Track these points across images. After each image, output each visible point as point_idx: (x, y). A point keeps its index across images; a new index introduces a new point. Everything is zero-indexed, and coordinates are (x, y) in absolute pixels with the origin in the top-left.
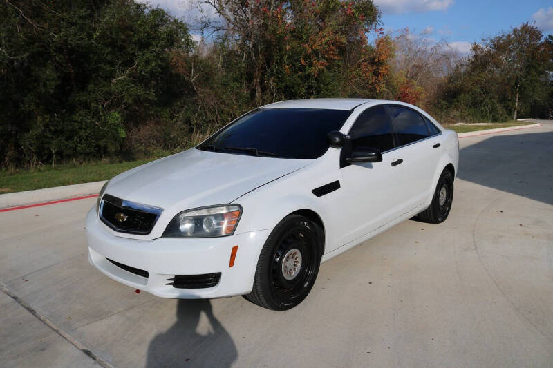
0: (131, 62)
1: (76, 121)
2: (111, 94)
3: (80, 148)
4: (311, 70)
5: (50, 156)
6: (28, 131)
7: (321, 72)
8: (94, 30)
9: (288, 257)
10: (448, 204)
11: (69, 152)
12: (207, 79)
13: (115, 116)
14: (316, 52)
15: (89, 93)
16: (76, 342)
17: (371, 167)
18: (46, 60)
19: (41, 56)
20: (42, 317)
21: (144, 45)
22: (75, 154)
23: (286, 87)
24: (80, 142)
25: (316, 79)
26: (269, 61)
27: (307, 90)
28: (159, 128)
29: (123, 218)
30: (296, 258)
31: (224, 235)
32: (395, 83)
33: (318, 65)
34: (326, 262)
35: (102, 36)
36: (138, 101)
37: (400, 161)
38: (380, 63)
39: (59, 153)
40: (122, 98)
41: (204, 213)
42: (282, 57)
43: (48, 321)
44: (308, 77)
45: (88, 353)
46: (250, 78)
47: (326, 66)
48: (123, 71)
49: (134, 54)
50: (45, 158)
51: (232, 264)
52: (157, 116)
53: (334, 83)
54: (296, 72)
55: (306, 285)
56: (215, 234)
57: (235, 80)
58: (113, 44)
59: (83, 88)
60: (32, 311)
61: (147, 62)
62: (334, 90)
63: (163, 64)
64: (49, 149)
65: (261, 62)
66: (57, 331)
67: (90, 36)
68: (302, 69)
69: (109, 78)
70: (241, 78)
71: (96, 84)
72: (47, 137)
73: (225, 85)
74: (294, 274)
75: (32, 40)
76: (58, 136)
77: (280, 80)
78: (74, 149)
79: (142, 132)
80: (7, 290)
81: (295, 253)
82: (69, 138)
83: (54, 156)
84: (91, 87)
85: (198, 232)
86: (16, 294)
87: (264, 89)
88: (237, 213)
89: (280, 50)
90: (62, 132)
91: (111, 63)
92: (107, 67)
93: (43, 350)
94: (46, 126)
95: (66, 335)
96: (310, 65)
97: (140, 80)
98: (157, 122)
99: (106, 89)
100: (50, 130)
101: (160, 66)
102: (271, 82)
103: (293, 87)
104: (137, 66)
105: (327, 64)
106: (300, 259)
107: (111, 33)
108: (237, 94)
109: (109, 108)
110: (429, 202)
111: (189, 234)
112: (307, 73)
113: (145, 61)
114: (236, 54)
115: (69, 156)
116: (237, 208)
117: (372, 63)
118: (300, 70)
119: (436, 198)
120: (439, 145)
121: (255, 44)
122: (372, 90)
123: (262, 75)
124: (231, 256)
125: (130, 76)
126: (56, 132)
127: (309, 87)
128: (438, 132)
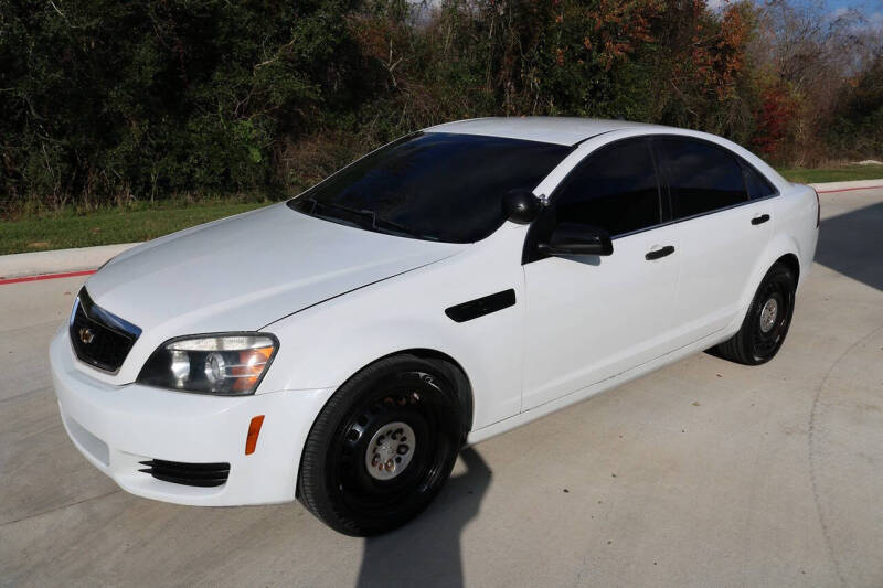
0: (288, 36)
1: (193, 131)
2: (250, 88)
3: (199, 174)
4: (601, 58)
5: (148, 187)
6: (114, 145)
7: (617, 62)
9: (381, 437)
10: (781, 328)
11: (181, 180)
12: (423, 67)
13: (246, 127)
14: (611, 29)
15: (215, 86)
21: (307, 8)
22: (189, 185)
23: (557, 85)
24: (199, 165)
25: (609, 74)
26: (526, 40)
27: (593, 93)
28: (331, 146)
29: (87, 337)
30: (404, 439)
31: (246, 392)
32: (755, 85)
33: (615, 50)
37: (668, 250)
38: (728, 50)
39: (163, 182)
40: (267, 97)
41: (209, 345)
42: (549, 34)
44: (596, 69)
46: (497, 64)
47: (627, 52)
48: (275, 50)
49: (290, 24)
50: (141, 188)
51: (250, 448)
52: (329, 127)
53: (642, 83)
54: (575, 60)
57: (474, 71)
59: (207, 79)
61: (310, 37)
62: (640, 94)
63: (338, 41)
64: (148, 176)
65: (512, 37)
68: (585, 55)
69: (250, 61)
70: (484, 67)
71: (227, 72)
72: (144, 156)
73: (452, 78)
74: (397, 469)
76: (164, 154)
77: (545, 74)
78: (190, 176)
79: (303, 153)
81: (400, 431)
82: (182, 158)
83: (154, 188)
84: (217, 75)
85: (196, 382)
87: (520, 86)
88: (267, 353)
89: (547, 20)
90: (171, 148)
91: (256, 38)
92: (249, 45)
94: (144, 138)
96: (600, 49)
97: (300, 66)
98: (329, 137)
99: (240, 80)
100: (151, 145)
101: (331, 44)
102: (531, 76)
103: (568, 87)
104: (296, 42)
105: (632, 50)
106: (411, 442)
108: (471, 94)
109: (245, 112)
110: (735, 326)
111: (181, 384)
112: (594, 62)
113: (307, 36)
114: (480, 28)
115: (180, 188)
116: (269, 343)
117: (714, 50)
118: (583, 57)
119: (753, 317)
120: (765, 218)
121: (506, 10)
122: (711, 96)
123: (518, 63)
124: (250, 434)
125: (284, 58)
126: (159, 148)
127: (597, 88)
128: (769, 191)
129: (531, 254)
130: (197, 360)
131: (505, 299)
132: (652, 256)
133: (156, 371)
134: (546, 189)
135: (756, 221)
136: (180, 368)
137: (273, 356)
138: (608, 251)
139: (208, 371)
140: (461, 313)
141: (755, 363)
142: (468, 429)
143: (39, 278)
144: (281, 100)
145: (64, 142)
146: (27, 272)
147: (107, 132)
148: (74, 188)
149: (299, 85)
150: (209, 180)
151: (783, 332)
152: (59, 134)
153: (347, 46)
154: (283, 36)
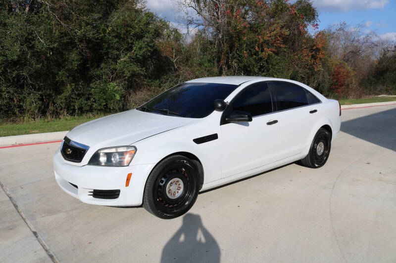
0: (131, 48)
1: (93, 88)
2: (116, 70)
3: (95, 105)
4: (262, 55)
5: (74, 110)
6: (60, 93)
7: (269, 56)
8: (107, 27)
9: (171, 183)
11: (88, 108)
12: (188, 60)
14: (267, 43)
15: (102, 69)
16: (32, 227)
17: (248, 125)
18: (73, 47)
19: (71, 44)
20: (20, 211)
21: (139, 37)
22: (91, 110)
23: (245, 66)
24: (95, 102)
25: (266, 61)
26: (231, 47)
27: (260, 69)
28: (149, 93)
29: (69, 152)
30: (179, 185)
31: (126, 165)
32: (330, 64)
33: (268, 51)
35: (113, 31)
36: (133, 75)
37: (275, 122)
38: (318, 50)
39: (80, 109)
40: (123, 73)
41: (113, 150)
42: (241, 45)
43: (22, 213)
44: (261, 59)
45: (35, 233)
46: (219, 59)
47: (274, 52)
48: (126, 54)
49: (132, 44)
50: (71, 112)
51: (127, 185)
52: (149, 85)
53: (281, 64)
54: (252, 55)
55: (187, 203)
56: (120, 164)
57: (209, 61)
58: (118, 36)
59: (98, 66)
60: (16, 206)
61: (140, 49)
62: (280, 69)
63: (152, 50)
64: (74, 106)
65: (225, 47)
66: (24, 219)
67: (105, 31)
68: (256, 54)
69: (116, 59)
70: (214, 60)
71: (106, 63)
72: (73, 98)
73: (200, 65)
74: (178, 195)
75: (64, 34)
76: (81, 97)
77: (240, 61)
78: (91, 106)
79: (138, 96)
80: (8, 192)
81: (178, 181)
82: (88, 99)
83: (77, 111)
84: (103, 65)
85: (109, 163)
86: (12, 196)
87: (229, 67)
88: (133, 152)
89: (240, 39)
90: (83, 95)
91: (118, 49)
92: (115, 52)
93: (11, 229)
94: (73, 91)
95: (28, 222)
96: (262, 51)
97: (136, 60)
98: (148, 90)
99: (112, 67)
100: (75, 94)
101: (149, 51)
102: (233, 63)
103: (249, 67)
104: (135, 51)
105: (275, 50)
106: (182, 186)
107: (117, 30)
108: (208, 71)
109: (113, 80)
111: (103, 164)
112: (260, 56)
113: (139, 48)
114: (211, 43)
115: (87, 111)
116: (133, 149)
117: (312, 50)
118: (255, 54)
120: (315, 111)
121: (223, 36)
122: (311, 69)
123: (228, 58)
124: (127, 180)
125: (130, 57)
126: (79, 95)
127: (262, 67)
129: (223, 121)
130: (109, 156)
131: (215, 137)
132: (269, 124)
133: (95, 160)
134: (228, 99)
135: (311, 112)
136: (103, 159)
137: (135, 153)
138: (251, 120)
139: (113, 159)
140: (199, 141)
141: (315, 167)
142: (202, 183)
143: (36, 144)
144: (129, 75)
145: (40, 93)
146: (31, 142)
147: (58, 88)
148: (43, 112)
149: (136, 68)
150: (99, 108)
151: (327, 156)
152: (39, 89)
153: (156, 53)
154: (129, 49)
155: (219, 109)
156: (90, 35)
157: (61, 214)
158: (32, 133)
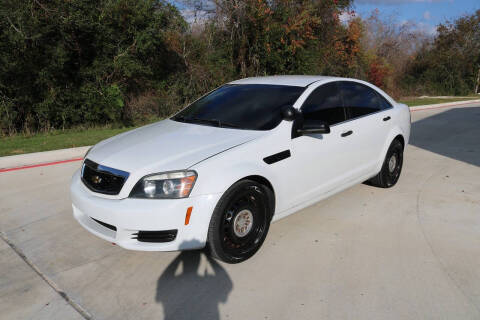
0: (131, 40)
2: (112, 69)
3: (87, 115)
4: (289, 48)
5: (61, 122)
6: (42, 100)
7: (298, 50)
8: (100, 13)
9: (239, 217)
10: (398, 171)
11: (78, 118)
13: (115, 88)
14: (295, 33)
15: (94, 68)
16: (55, 285)
18: (57, 40)
19: (54, 36)
20: (31, 262)
21: (141, 26)
22: (82, 121)
23: (268, 63)
24: (87, 110)
25: (294, 56)
26: (251, 40)
27: (286, 66)
28: (155, 98)
29: (97, 180)
30: (248, 218)
31: (184, 196)
32: (366, 60)
33: (296, 44)
34: (276, 222)
35: (106, 18)
36: (137, 74)
37: (350, 133)
38: (352, 42)
39: (69, 120)
40: (122, 73)
41: (164, 177)
42: (263, 36)
43: (35, 267)
44: (287, 54)
45: (63, 295)
46: (236, 55)
47: (303, 45)
48: (124, 49)
49: (132, 35)
50: (57, 124)
51: (187, 222)
52: (154, 88)
53: (310, 60)
54: (276, 49)
55: (257, 241)
56: (174, 196)
57: (224, 57)
58: (114, 25)
59: (90, 64)
60: (23, 257)
61: (144, 41)
63: (158, 43)
64: (60, 116)
65: (244, 39)
66: (41, 275)
67: (96, 19)
68: (282, 47)
69: (111, 55)
70: (229, 55)
71: (100, 61)
72: (58, 106)
74: (246, 232)
75: (44, 23)
76: (68, 105)
77: (261, 57)
78: (82, 116)
79: (140, 101)
80: (6, 238)
81: (247, 214)
82: (78, 107)
83: (64, 122)
84: (96, 62)
85: (159, 194)
86: (13, 242)
87: (248, 64)
88: (193, 179)
89: (261, 29)
90: (71, 101)
91: (114, 42)
92: (111, 46)
93: (26, 291)
94: (58, 96)
95: (47, 278)
96: (289, 43)
97: (139, 57)
98: (153, 93)
99: (109, 65)
100: (61, 100)
101: (155, 44)
102: (254, 58)
103: (273, 64)
104: (136, 44)
105: (304, 43)
106: (251, 219)
107: (113, 16)
109: (111, 81)
110: (378, 169)
111: (151, 196)
112: (286, 50)
113: (142, 40)
114: (225, 34)
115: (77, 123)
116: (192, 174)
117: (345, 42)
118: (280, 48)
119: (386, 165)
120: (389, 118)
121: (240, 25)
122: (345, 66)
123: (247, 52)
124: (187, 216)
125: (129, 53)
126: (66, 101)
127: (288, 63)
128: (389, 106)
129: (295, 134)
130: (159, 184)
131: (286, 154)
132: (344, 135)
133: (138, 191)
134: (298, 105)
135: (385, 119)
136: (149, 189)
137: (195, 180)
138: (328, 131)
139: (164, 189)
140: (270, 160)
141: (388, 187)
144: (129, 75)
145: (15, 99)
147: (38, 95)
148: (19, 126)
149: (139, 66)
150: (93, 117)
151: (399, 172)
152: (14, 95)
153: (161, 47)
154: (129, 41)
155: (289, 118)
156: (80, 23)
157: (91, 265)
158: (15, 154)
